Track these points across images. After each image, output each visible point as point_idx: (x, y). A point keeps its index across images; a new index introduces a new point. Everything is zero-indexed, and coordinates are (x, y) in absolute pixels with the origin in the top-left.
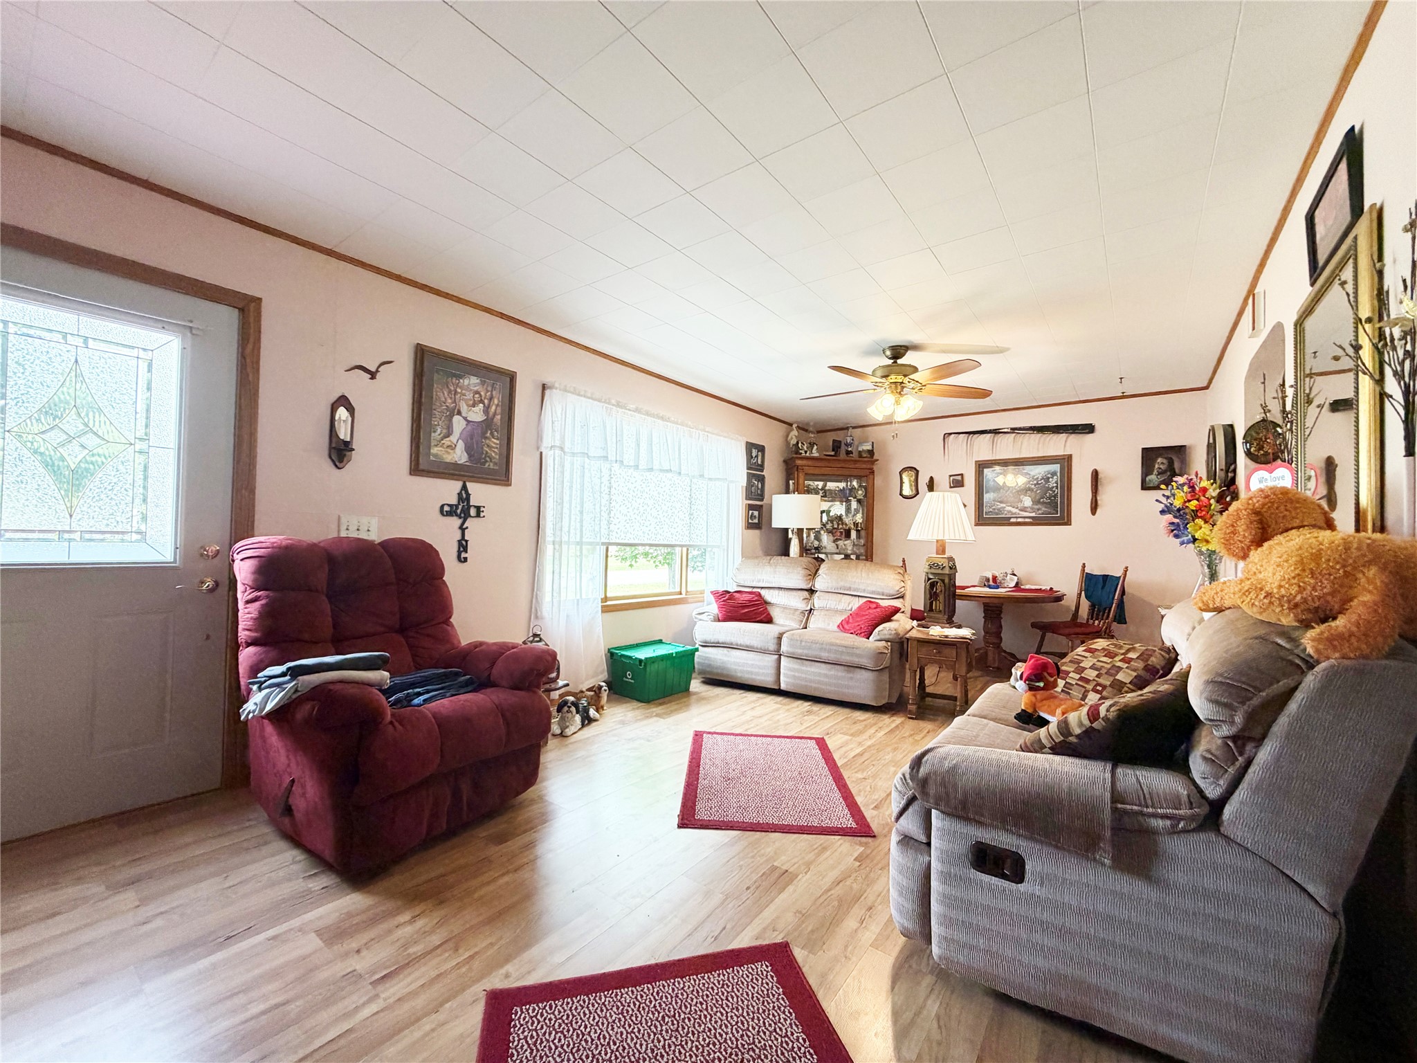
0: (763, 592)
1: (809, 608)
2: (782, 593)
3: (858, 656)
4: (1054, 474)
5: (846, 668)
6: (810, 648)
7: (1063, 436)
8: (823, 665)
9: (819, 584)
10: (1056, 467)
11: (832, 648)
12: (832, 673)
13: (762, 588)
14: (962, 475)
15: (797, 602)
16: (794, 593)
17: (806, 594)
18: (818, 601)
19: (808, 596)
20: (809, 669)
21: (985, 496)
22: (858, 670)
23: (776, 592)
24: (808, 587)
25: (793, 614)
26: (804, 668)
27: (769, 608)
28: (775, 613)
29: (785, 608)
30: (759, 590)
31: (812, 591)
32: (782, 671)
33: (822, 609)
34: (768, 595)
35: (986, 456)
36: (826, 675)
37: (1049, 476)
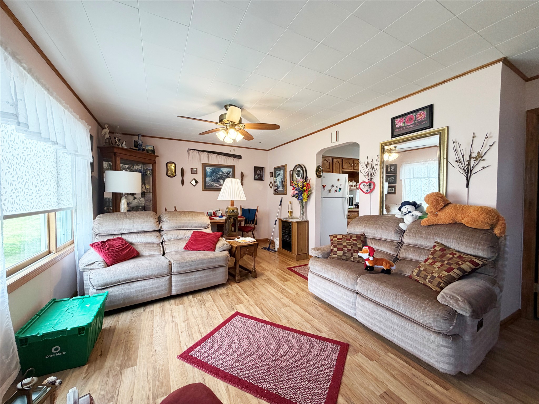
0: (124, 237)
1: (161, 241)
2: (139, 235)
3: (218, 261)
4: (230, 172)
5: (211, 269)
6: (191, 265)
7: (232, 158)
8: (199, 272)
9: (165, 226)
10: (231, 170)
11: (204, 261)
12: (205, 274)
13: (122, 234)
14: (196, 168)
15: (153, 239)
16: (149, 234)
17: (157, 233)
18: (165, 236)
19: (159, 234)
20: (191, 277)
21: (206, 178)
22: (218, 269)
23: (135, 235)
24: (158, 229)
25: (153, 247)
26: (189, 277)
27: (134, 247)
28: (140, 249)
29: (145, 244)
30: (120, 236)
31: (160, 231)
32: (173, 284)
33: (169, 240)
34: (129, 238)
35: (206, 162)
36: (202, 277)
37: (229, 172)
